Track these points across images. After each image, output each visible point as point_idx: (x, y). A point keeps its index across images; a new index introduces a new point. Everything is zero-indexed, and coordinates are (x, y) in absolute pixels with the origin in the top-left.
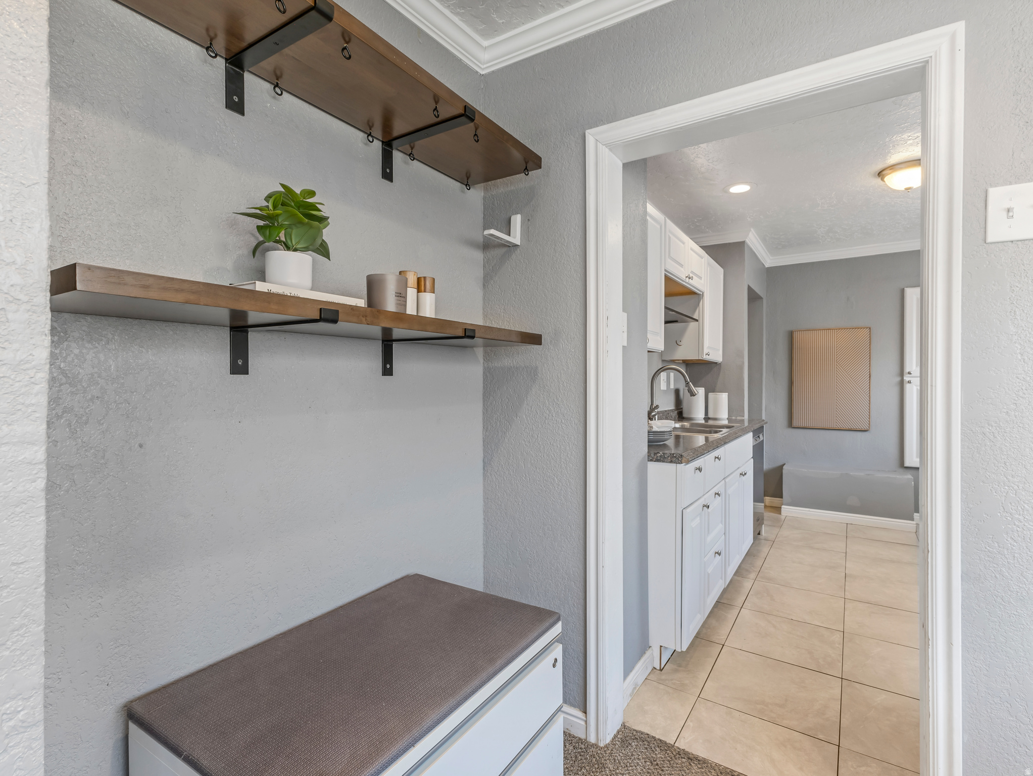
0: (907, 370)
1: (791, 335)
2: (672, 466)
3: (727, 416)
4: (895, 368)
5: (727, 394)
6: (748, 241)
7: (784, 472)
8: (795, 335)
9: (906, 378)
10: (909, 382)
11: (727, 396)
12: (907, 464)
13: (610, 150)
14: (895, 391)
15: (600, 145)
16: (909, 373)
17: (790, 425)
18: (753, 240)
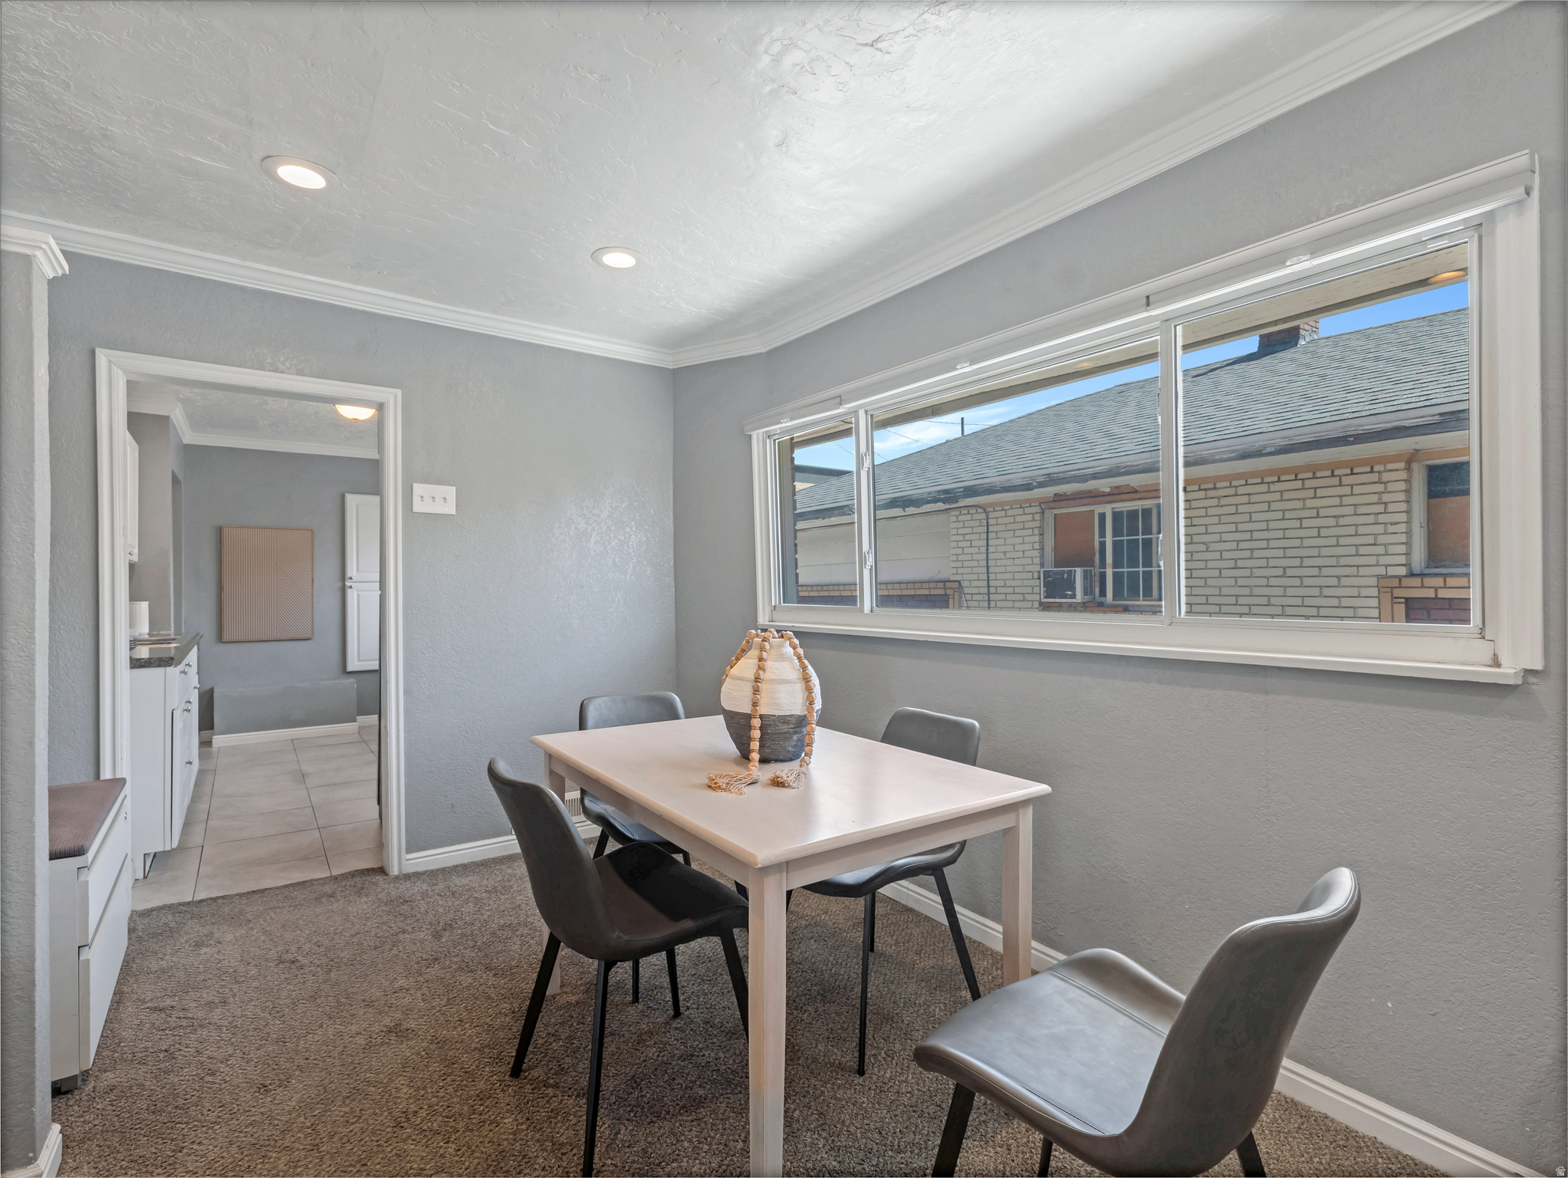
0: (349, 575)
1: (220, 530)
2: (161, 670)
3: (148, 631)
4: (337, 573)
5: (147, 603)
6: (172, 417)
7: (215, 695)
8: (225, 532)
9: (348, 584)
10: (351, 587)
11: (147, 606)
12: (350, 668)
13: (124, 373)
14: (338, 595)
15: (114, 368)
16: (351, 578)
17: (220, 638)
18: (178, 416)
